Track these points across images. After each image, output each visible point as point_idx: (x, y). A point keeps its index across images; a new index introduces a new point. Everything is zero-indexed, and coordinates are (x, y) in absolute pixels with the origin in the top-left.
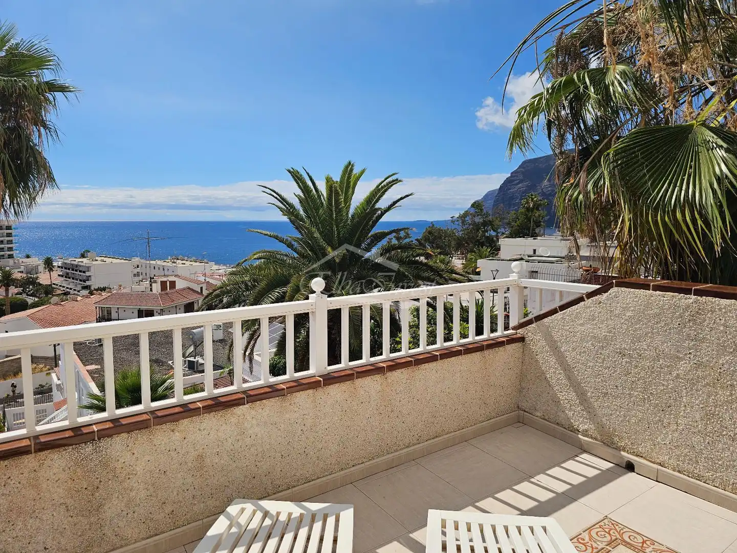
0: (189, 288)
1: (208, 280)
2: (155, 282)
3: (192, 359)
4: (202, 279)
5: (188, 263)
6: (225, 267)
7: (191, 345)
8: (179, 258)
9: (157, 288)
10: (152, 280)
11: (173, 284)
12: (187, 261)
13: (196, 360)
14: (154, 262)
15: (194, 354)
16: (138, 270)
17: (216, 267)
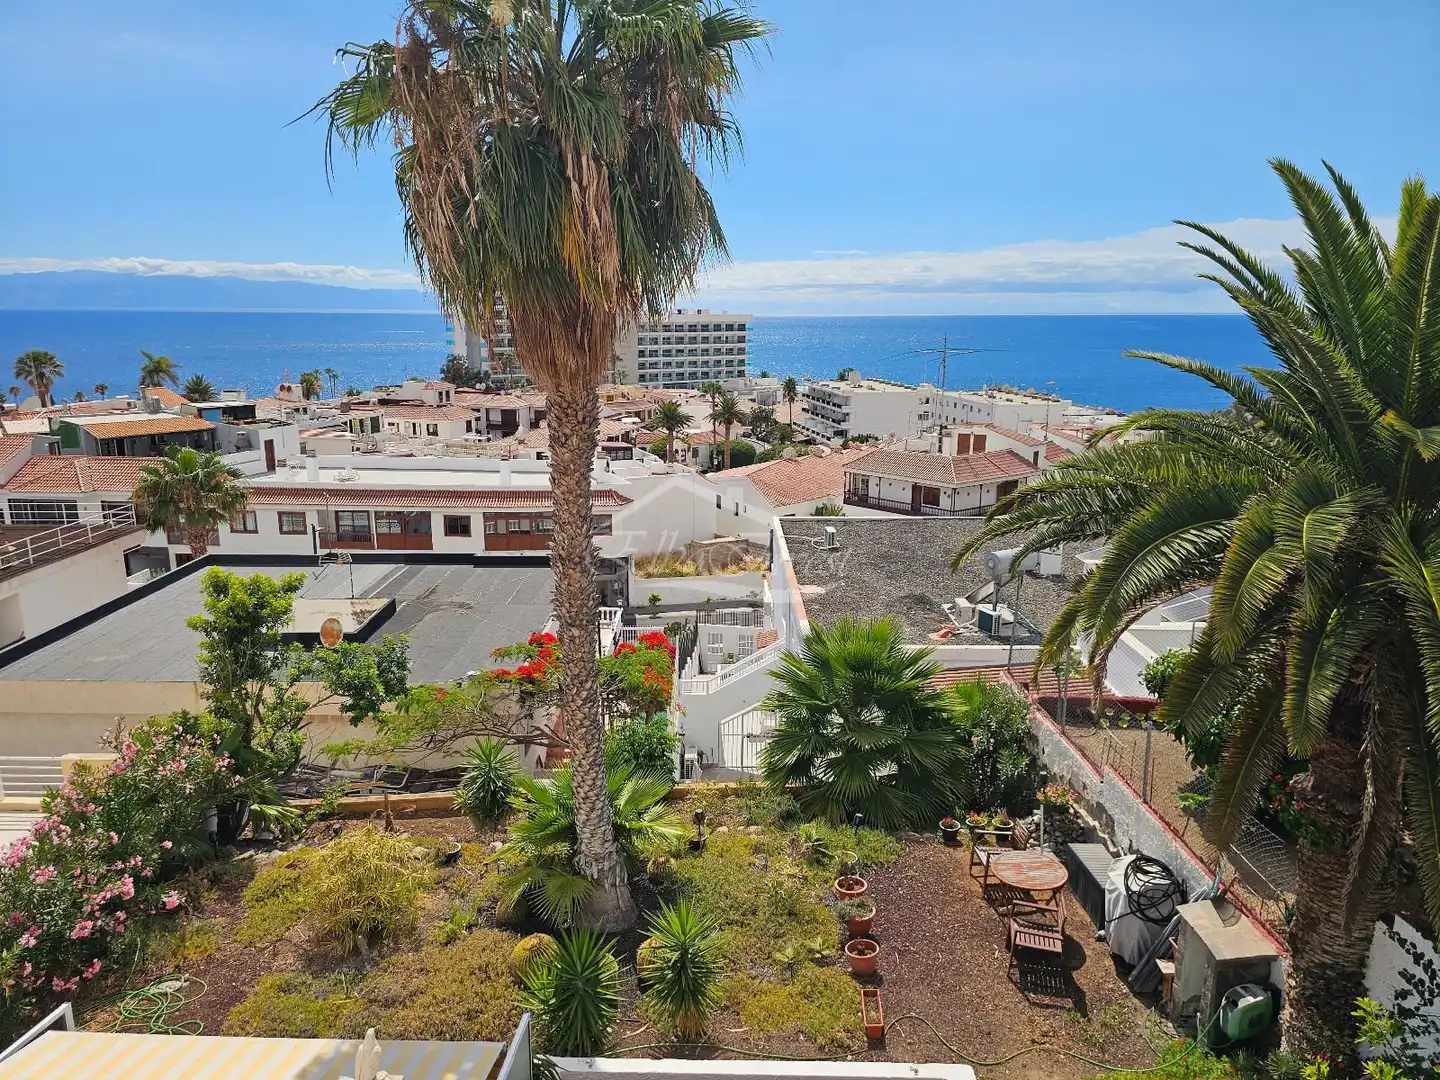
0: (1011, 452)
1: (1051, 437)
2: (949, 435)
3: (987, 608)
4: (1038, 434)
5: (1018, 400)
6: (1090, 412)
7: (990, 582)
8: (1003, 388)
9: (950, 446)
10: (944, 431)
11: (981, 441)
12: (1017, 394)
13: (997, 613)
14: (955, 394)
15: (994, 600)
16: (926, 407)
17: (1073, 410)
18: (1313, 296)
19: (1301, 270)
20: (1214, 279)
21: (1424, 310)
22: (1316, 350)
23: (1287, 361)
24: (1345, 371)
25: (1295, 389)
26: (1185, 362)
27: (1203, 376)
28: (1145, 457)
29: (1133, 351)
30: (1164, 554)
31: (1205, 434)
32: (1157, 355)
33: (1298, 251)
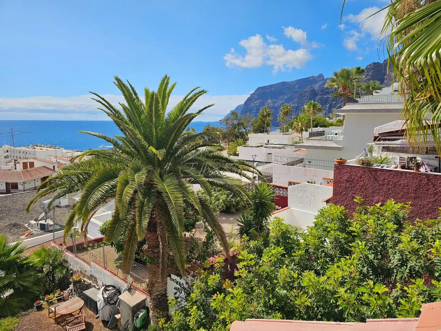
0: (44, 167)
1: (58, 160)
2: (19, 163)
3: (43, 222)
4: (54, 160)
5: (44, 149)
6: (72, 151)
7: (42, 212)
8: (38, 145)
9: (20, 167)
10: (16, 162)
11: (32, 164)
12: (44, 147)
13: (47, 223)
14: (19, 148)
15: (45, 218)
16: (8, 154)
17: (65, 151)
18: (128, 116)
19: (124, 109)
20: (102, 110)
21: (154, 120)
22: (131, 130)
23: (125, 133)
24: (139, 136)
25: (128, 141)
26: (97, 134)
27: (103, 138)
28: (90, 164)
29: (81, 131)
30: (100, 190)
31: (106, 155)
32: (89, 132)
33: (123, 104)
